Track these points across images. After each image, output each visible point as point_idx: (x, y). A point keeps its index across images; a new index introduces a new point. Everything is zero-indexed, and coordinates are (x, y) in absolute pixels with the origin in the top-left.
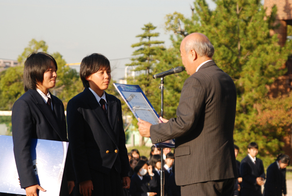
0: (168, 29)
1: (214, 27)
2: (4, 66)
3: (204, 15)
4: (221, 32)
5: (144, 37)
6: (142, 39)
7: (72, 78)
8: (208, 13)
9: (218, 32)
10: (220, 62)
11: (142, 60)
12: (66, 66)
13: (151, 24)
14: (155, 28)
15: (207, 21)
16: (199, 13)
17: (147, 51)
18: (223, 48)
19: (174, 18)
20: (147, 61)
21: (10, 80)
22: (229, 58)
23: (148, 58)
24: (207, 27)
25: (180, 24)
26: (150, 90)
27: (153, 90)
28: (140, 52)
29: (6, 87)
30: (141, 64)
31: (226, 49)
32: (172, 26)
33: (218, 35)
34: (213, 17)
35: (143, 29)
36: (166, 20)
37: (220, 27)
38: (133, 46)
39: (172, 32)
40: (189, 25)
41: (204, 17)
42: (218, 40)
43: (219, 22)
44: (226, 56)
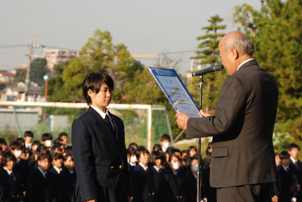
0: (236, 21)
1: (284, 19)
2: (70, 56)
3: (274, 7)
4: (292, 25)
5: (210, 29)
6: (208, 32)
7: (136, 70)
8: (279, 6)
9: (289, 25)
10: (290, 57)
11: (208, 53)
12: (130, 58)
13: (218, 16)
14: (221, 20)
15: (277, 14)
16: (269, 5)
17: (212, 44)
18: (293, 42)
19: (243, 10)
20: (213, 54)
21: (73, 71)
22: (299, 53)
23: (214, 52)
24: (277, 20)
25: (248, 17)
26: (215, 85)
27: (218, 84)
28: (205, 45)
29: (69, 77)
30: (206, 57)
31: (296, 43)
32: (240, 19)
33: (288, 29)
34: (284, 9)
35: (210, 21)
36: (234, 12)
37: (291, 20)
38: (199, 39)
39: (240, 25)
40: (257, 18)
41: (275, 9)
42: (288, 34)
43: (290, 15)
44: (297, 50)
